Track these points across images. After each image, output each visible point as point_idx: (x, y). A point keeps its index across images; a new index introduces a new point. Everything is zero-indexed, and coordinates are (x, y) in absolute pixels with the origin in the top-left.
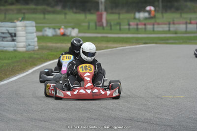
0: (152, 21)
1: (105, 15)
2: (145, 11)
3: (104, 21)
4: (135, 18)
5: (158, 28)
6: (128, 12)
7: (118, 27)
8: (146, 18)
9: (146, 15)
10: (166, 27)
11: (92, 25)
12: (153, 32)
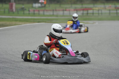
0: (43, 9)
1: (14, 5)
2: (39, 3)
3: (14, 8)
4: (32, 7)
5: (46, 13)
6: (28, 3)
7: (22, 12)
8: (39, 7)
9: (39, 5)
10: (51, 13)
11: (7, 11)
12: (44, 15)
